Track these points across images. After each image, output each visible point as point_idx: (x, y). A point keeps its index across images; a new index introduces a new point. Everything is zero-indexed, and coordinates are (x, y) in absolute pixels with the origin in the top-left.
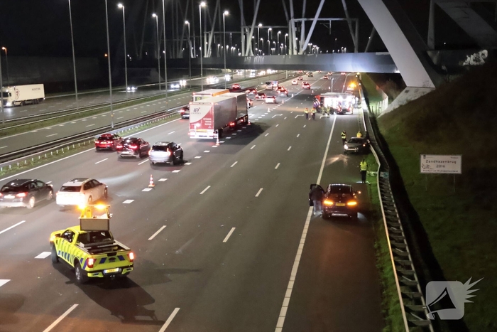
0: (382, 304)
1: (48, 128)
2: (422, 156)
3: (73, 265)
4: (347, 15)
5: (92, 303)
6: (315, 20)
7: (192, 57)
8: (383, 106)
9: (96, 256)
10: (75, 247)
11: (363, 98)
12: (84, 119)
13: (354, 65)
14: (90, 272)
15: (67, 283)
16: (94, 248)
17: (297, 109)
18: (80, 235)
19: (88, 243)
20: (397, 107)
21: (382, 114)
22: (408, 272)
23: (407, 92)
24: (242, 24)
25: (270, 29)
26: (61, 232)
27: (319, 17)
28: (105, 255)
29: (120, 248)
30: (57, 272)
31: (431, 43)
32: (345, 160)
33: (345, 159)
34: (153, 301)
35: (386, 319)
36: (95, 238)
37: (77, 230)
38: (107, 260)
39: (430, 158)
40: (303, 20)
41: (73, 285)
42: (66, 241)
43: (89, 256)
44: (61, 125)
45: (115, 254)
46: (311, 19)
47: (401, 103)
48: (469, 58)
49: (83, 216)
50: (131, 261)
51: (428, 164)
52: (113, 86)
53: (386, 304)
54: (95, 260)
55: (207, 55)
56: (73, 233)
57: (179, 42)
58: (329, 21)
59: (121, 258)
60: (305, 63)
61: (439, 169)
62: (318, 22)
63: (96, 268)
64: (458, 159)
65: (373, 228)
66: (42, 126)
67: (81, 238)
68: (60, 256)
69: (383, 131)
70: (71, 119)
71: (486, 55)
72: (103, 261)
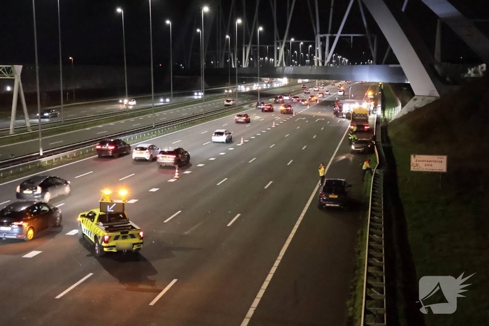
0: (352, 281)
1: (100, 126)
2: (412, 156)
3: (93, 241)
4: (367, 32)
5: (105, 273)
6: (338, 36)
7: (233, 67)
8: (395, 113)
9: (110, 234)
10: (96, 226)
11: (379, 105)
12: (132, 120)
13: (371, 75)
14: (106, 247)
15: (88, 256)
16: (110, 227)
17: (319, 114)
18: (100, 216)
19: (107, 222)
20: (406, 113)
21: (393, 119)
22: (378, 255)
23: (415, 100)
24: (275, 38)
25: (302, 43)
26: (86, 213)
27: (342, 33)
28: (119, 233)
29: (133, 228)
30: (82, 246)
31: (437, 57)
32: (351, 159)
33: (351, 157)
34: (156, 272)
35: (352, 293)
36: (114, 219)
37: (98, 212)
38: (120, 237)
39: (419, 157)
40: (328, 36)
41: (92, 257)
42: (89, 221)
43: (106, 234)
44: (112, 124)
45: (127, 232)
46: (335, 35)
47: (410, 110)
48: (469, 72)
49: (102, 200)
50: (141, 238)
51: (418, 163)
52: (154, 92)
53: (356, 281)
54: (110, 237)
55: (245, 65)
56: (95, 214)
57: (222, 54)
58: (350, 37)
59: (133, 236)
60: (328, 73)
61: (427, 167)
62: (340, 37)
63: (111, 244)
64: (444, 158)
65: (361, 217)
66: (95, 124)
67: (101, 219)
68: (85, 233)
69: (391, 134)
70: (121, 119)
71: (485, 69)
72: (117, 238)
